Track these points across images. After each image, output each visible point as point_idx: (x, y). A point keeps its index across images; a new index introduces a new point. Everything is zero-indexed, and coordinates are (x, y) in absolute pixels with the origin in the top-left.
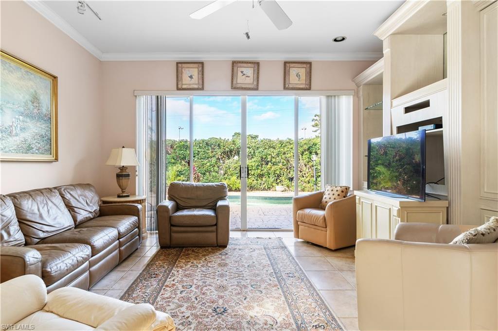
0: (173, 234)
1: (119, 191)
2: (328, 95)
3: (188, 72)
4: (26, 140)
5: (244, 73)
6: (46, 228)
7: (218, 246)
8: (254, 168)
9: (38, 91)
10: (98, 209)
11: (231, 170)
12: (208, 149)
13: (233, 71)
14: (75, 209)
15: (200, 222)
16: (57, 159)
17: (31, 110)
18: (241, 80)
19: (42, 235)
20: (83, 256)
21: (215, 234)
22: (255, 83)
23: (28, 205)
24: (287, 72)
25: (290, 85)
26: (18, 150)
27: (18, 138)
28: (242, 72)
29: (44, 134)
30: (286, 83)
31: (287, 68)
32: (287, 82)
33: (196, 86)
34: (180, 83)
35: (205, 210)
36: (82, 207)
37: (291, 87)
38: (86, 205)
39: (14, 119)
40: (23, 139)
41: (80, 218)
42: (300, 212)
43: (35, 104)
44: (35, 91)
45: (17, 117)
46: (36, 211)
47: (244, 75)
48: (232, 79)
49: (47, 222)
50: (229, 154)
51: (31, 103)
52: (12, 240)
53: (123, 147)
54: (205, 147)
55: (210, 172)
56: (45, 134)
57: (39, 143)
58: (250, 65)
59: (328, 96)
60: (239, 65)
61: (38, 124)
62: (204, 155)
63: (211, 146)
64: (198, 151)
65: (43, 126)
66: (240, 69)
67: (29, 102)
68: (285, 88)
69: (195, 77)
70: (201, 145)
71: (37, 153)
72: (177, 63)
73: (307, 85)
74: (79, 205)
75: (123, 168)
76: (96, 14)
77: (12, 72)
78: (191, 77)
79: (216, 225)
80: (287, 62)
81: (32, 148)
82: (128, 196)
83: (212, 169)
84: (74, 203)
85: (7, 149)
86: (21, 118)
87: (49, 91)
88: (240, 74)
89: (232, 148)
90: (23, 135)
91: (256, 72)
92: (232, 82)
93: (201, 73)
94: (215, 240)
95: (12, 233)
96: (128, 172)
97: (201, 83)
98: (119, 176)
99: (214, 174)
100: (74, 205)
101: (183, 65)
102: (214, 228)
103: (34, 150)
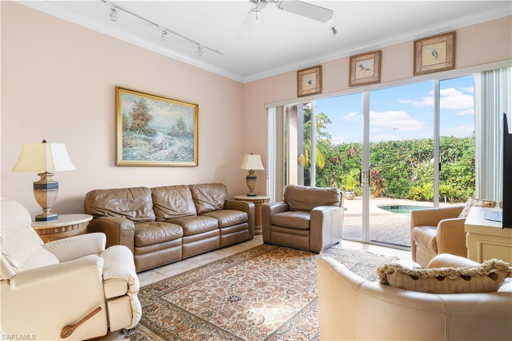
0: (273, 232)
1: (248, 191)
2: (484, 70)
3: (307, 78)
4: (173, 152)
5: (364, 66)
6: (171, 212)
7: (310, 251)
8: (459, 174)
9: (183, 117)
10: (222, 204)
11: (425, 175)
12: (396, 152)
13: (350, 67)
14: (200, 202)
15: (293, 224)
16: (197, 165)
17: (177, 130)
18: (360, 75)
19: (167, 216)
20: (173, 233)
21: (308, 238)
22: (376, 75)
23: (162, 195)
24: (417, 53)
25: (422, 68)
26: (167, 159)
27: (167, 150)
28: (361, 66)
29: (187, 147)
30: (417, 67)
31: (417, 47)
32: (418, 64)
33: (314, 91)
34: (300, 90)
35: (306, 213)
36: (206, 201)
37: (425, 70)
38: (212, 200)
39: (164, 139)
40: (171, 151)
41: (202, 209)
42: (416, 228)
43: (180, 127)
44: (180, 118)
45: (166, 137)
46: (166, 199)
47: (363, 68)
48: (350, 76)
49: (172, 208)
50: (423, 156)
51: (177, 126)
52: (144, 216)
53: (252, 154)
54: (392, 149)
55: (398, 177)
56: (189, 147)
57: (184, 154)
58: (369, 56)
59: (485, 72)
60: (357, 58)
61: (183, 140)
62: (390, 159)
63: (400, 148)
64: (384, 154)
65: (187, 141)
66: (358, 64)
67: (175, 126)
68: (415, 73)
69: (314, 82)
70: (387, 147)
71: (182, 161)
72: (298, 72)
73: (449, 63)
74: (204, 199)
75: (251, 172)
76: (217, 51)
77: (163, 108)
78: (310, 83)
79: (309, 229)
80: (417, 41)
81: (178, 157)
82: (255, 196)
83: (400, 174)
84: (199, 197)
85: (159, 158)
86: (169, 137)
87: (192, 116)
88: (358, 68)
89: (428, 149)
90: (170, 149)
91: (377, 63)
92: (350, 79)
93: (318, 77)
94: (308, 244)
95: (145, 211)
96: (255, 174)
97: (319, 87)
98: (248, 178)
99: (402, 179)
100: (199, 199)
101: (303, 72)
102: (307, 232)
103: (180, 158)
